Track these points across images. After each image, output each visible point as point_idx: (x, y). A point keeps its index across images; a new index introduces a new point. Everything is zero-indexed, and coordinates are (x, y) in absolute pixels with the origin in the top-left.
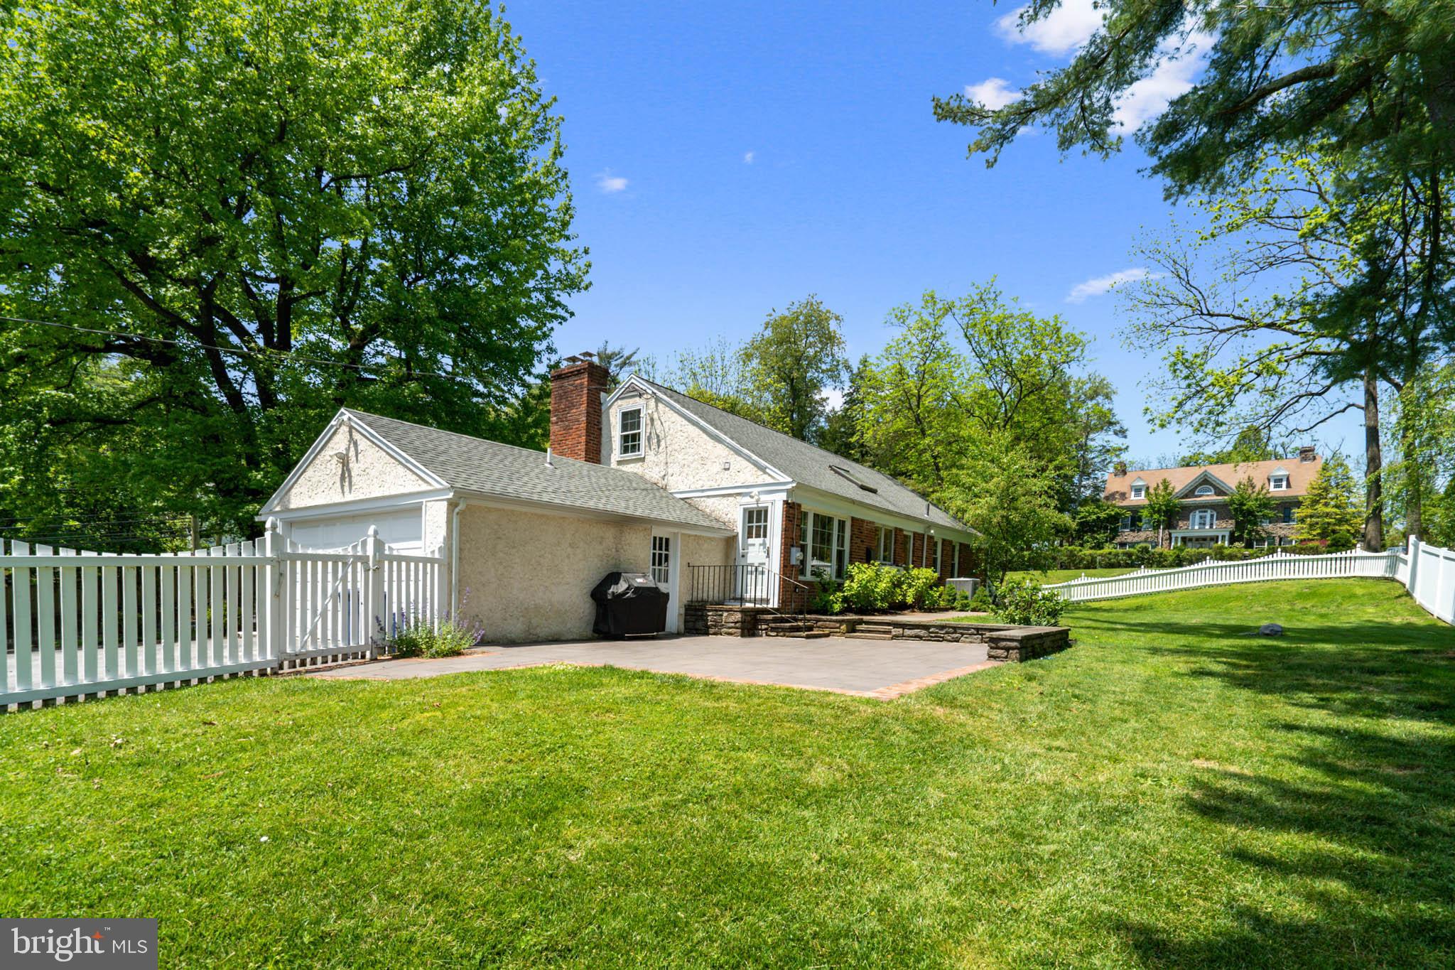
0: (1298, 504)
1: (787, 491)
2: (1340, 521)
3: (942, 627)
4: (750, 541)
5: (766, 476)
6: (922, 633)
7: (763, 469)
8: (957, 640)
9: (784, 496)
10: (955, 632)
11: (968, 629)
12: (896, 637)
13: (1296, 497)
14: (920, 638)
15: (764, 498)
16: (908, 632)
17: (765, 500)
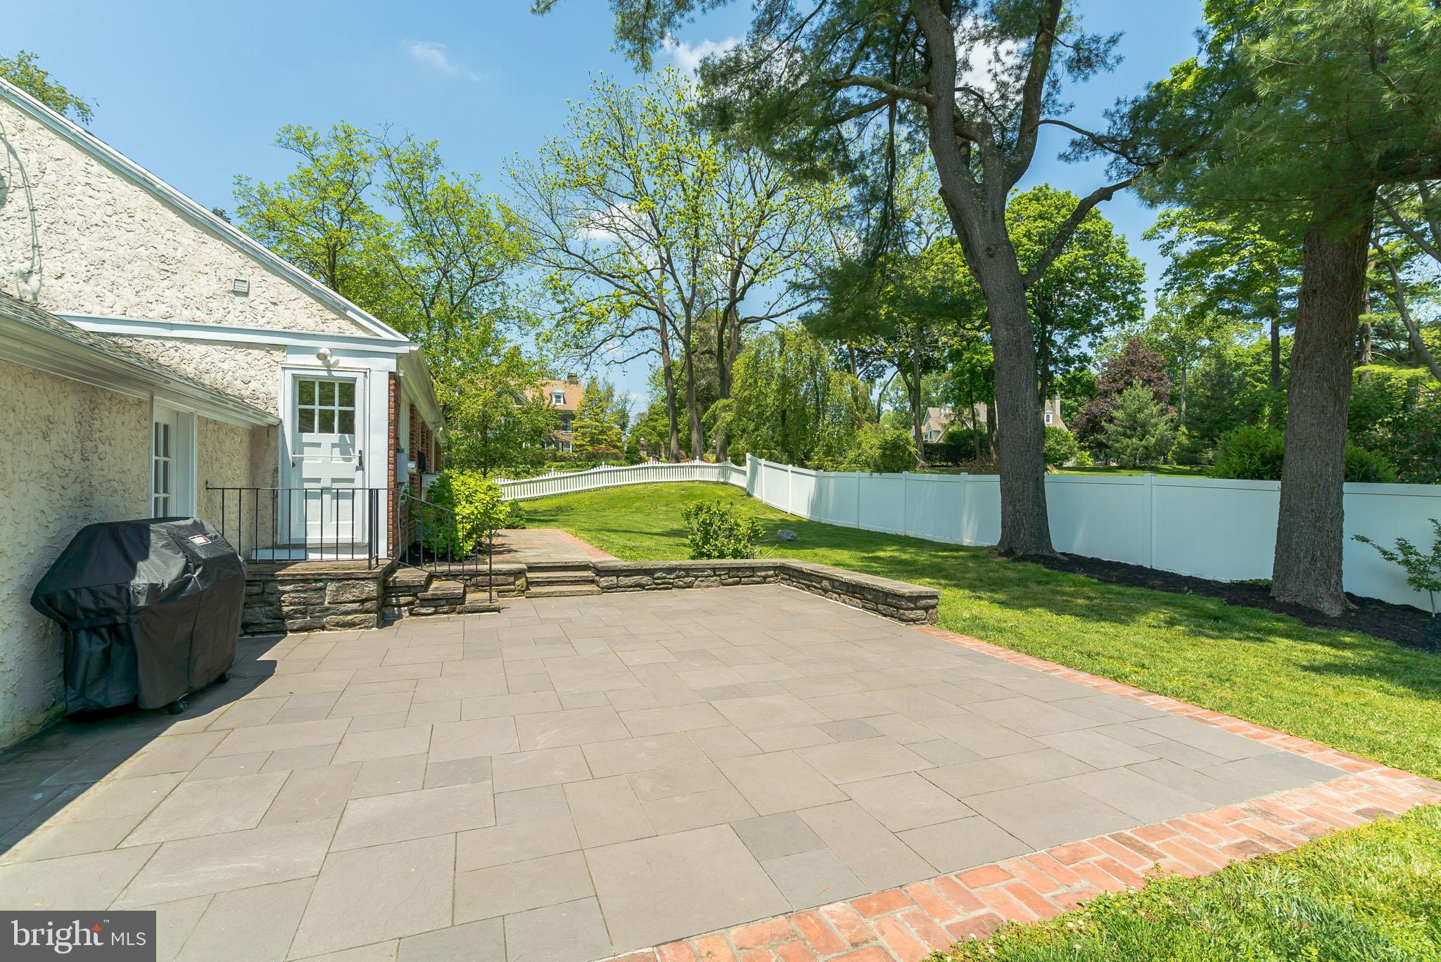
0: (573, 417)
1: (399, 357)
2: (602, 432)
3: (670, 570)
4: (307, 437)
5: (345, 324)
6: (645, 579)
7: (341, 312)
8: (690, 586)
9: (391, 364)
10: (688, 576)
11: (703, 570)
12: (608, 589)
13: (571, 411)
14: (642, 587)
15: (345, 362)
16: (624, 581)
17: (347, 366)
